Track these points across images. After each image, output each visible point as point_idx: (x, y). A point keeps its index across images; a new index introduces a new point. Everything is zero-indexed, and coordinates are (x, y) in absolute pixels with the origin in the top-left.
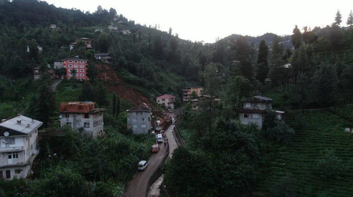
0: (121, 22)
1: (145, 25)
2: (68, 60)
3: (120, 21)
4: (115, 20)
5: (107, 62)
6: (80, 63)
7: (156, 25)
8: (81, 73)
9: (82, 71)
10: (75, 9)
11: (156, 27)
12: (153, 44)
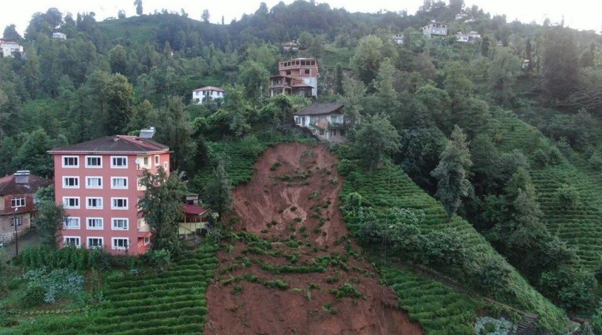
0: (471, 20)
1: (534, 22)
2: (62, 154)
3: (469, 19)
4: (460, 18)
5: (327, 136)
6: (112, 166)
7: (563, 16)
8: (116, 214)
9: (120, 203)
10: (385, 10)
11: (563, 21)
12: (541, 62)
